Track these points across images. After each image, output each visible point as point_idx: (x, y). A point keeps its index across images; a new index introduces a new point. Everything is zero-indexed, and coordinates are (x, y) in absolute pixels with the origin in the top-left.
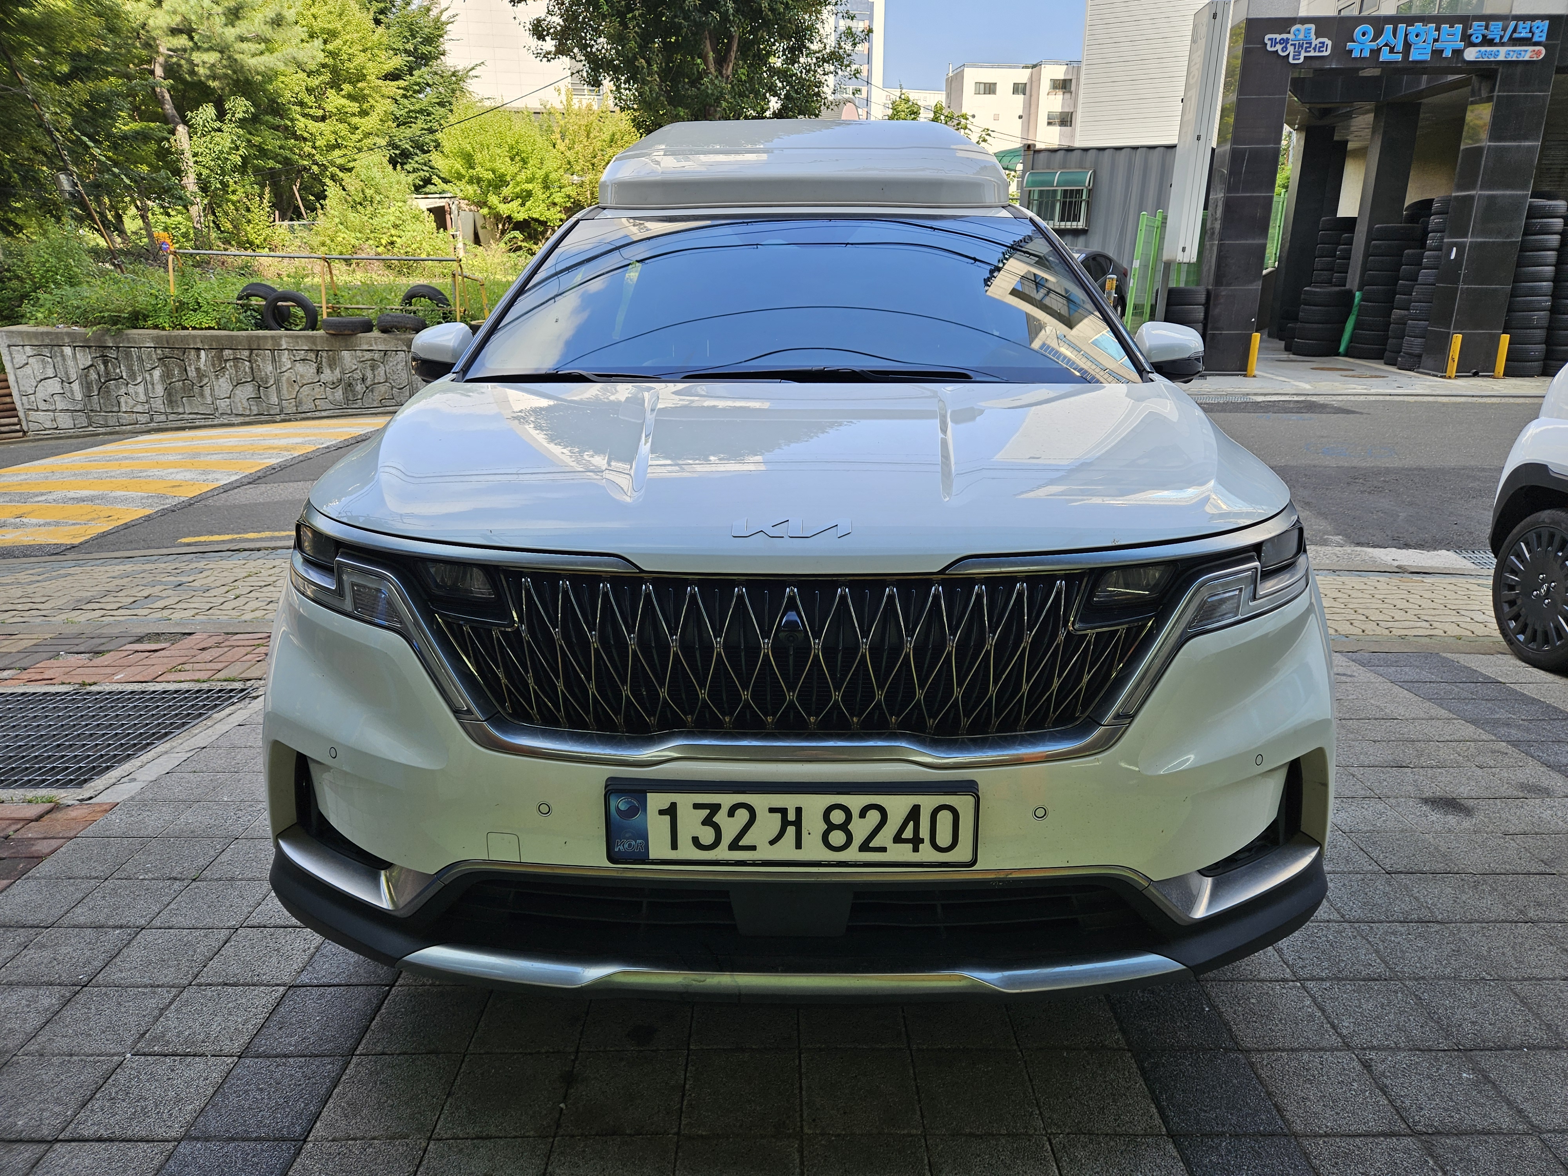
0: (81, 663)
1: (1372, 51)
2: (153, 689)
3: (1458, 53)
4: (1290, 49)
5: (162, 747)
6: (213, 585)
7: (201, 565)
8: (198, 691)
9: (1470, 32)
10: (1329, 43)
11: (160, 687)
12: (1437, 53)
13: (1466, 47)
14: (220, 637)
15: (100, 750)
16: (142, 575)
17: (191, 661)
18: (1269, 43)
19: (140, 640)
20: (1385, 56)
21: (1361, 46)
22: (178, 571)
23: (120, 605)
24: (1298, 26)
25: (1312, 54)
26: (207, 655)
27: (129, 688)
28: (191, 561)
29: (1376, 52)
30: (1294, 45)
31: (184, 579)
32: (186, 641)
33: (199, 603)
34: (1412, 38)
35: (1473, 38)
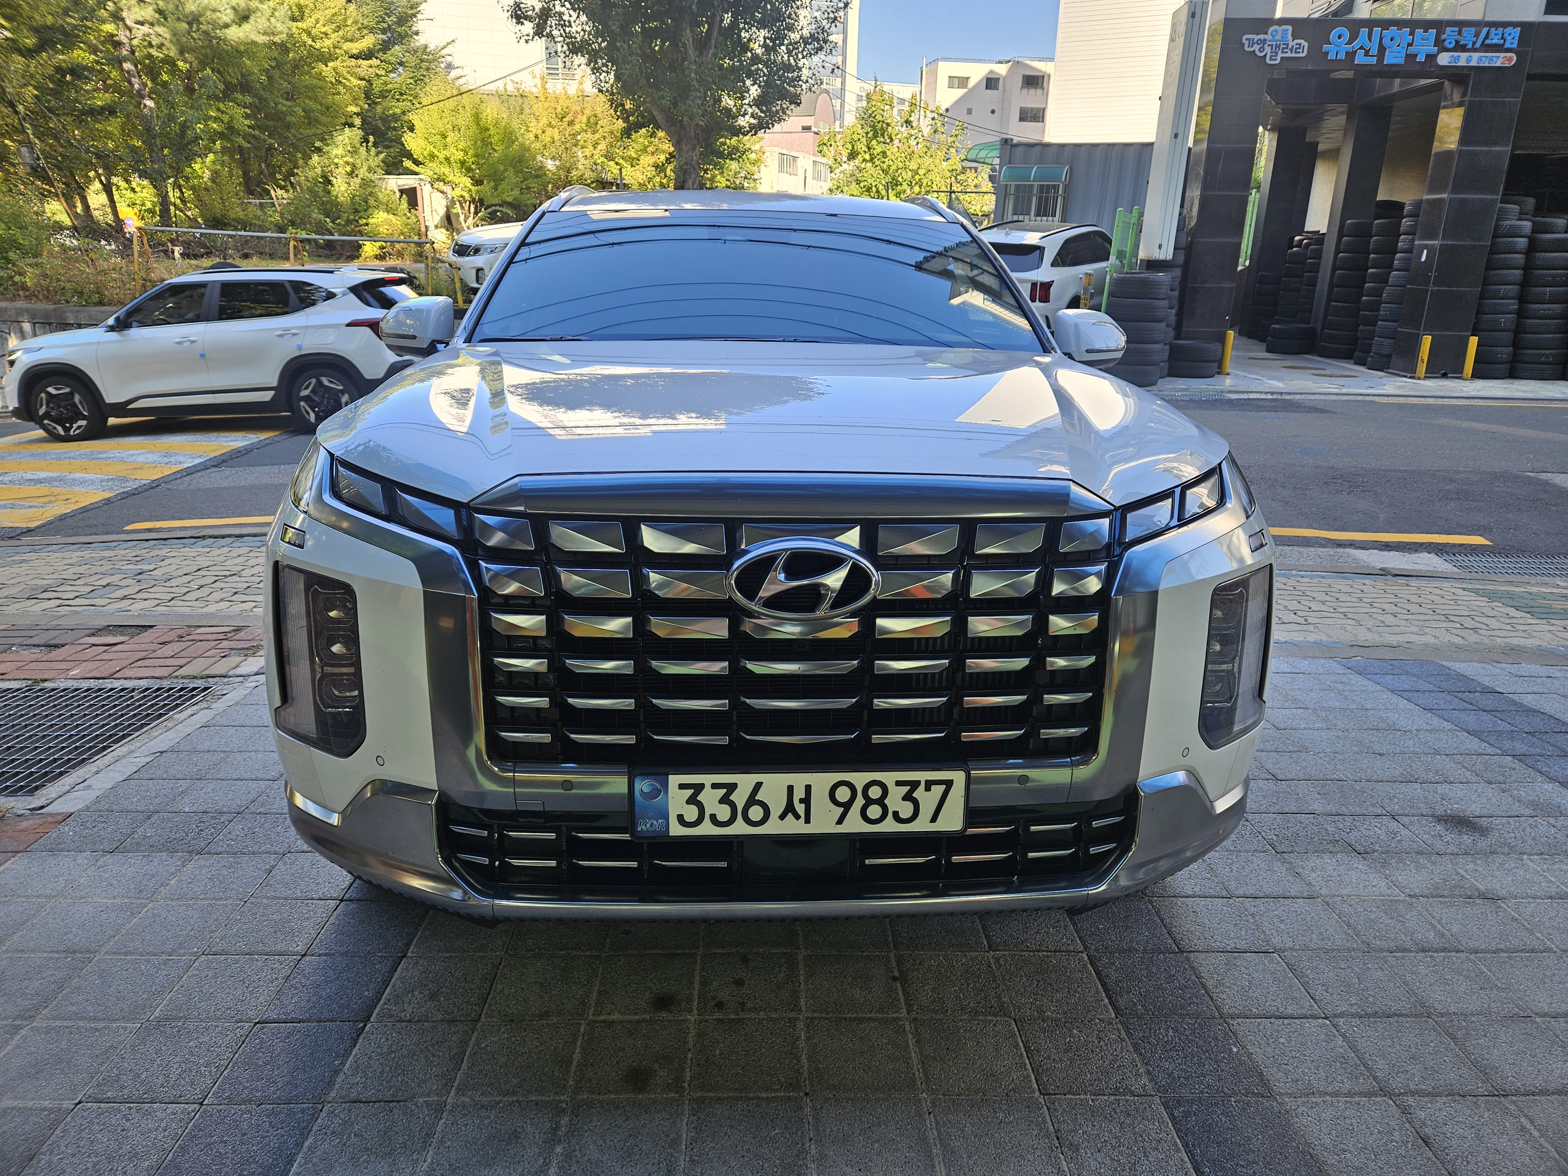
0: (35, 657)
1: (1347, 53)
2: (110, 686)
3: (1431, 57)
4: (1268, 49)
5: (120, 750)
6: (175, 574)
7: (164, 552)
8: (158, 689)
9: (1443, 37)
10: (1306, 44)
11: (118, 684)
12: (1411, 57)
13: (1439, 52)
14: (183, 631)
15: (54, 754)
16: (100, 563)
17: (151, 656)
18: (1246, 43)
19: (97, 632)
20: (1360, 59)
21: (1337, 49)
22: (139, 559)
23: (78, 594)
24: (1275, 27)
25: (1289, 55)
26: (168, 650)
27: (85, 684)
28: (151, 548)
29: (1351, 55)
30: (1272, 46)
31: (145, 567)
32: (146, 634)
33: (160, 592)
34: (1386, 42)
35: (1446, 43)
